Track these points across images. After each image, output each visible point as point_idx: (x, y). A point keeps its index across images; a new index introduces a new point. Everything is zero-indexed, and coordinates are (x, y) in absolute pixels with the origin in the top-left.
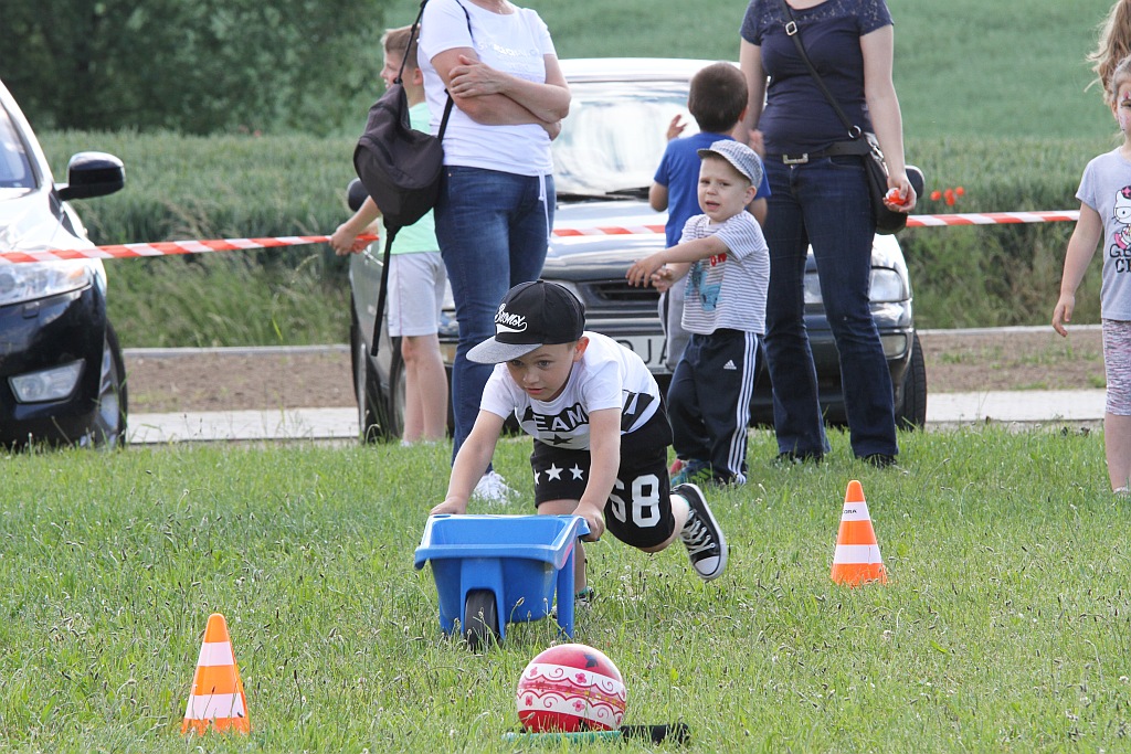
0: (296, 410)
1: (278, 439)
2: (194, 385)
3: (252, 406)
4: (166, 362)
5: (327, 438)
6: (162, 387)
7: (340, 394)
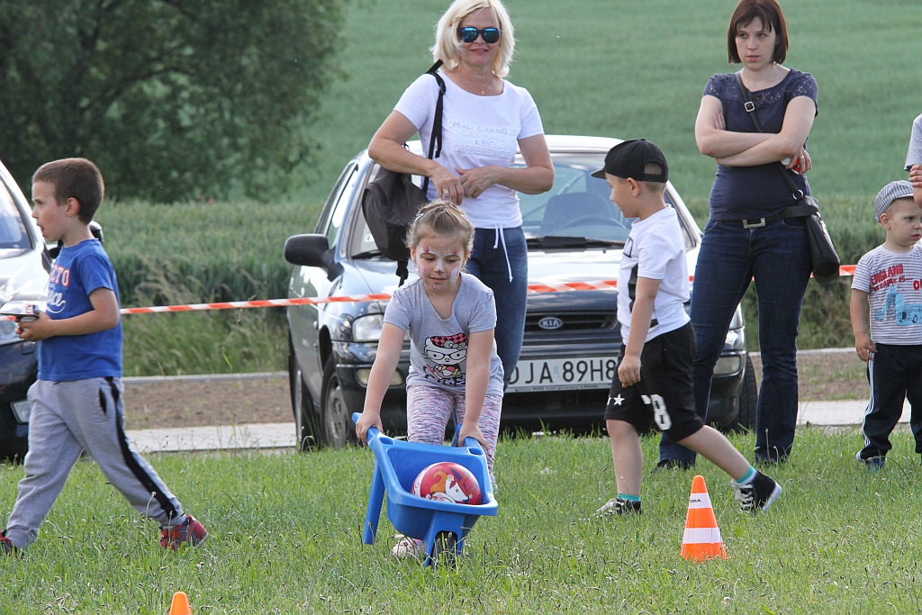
0: (245, 426)
1: (230, 449)
2: (163, 406)
3: (210, 423)
4: (140, 388)
5: (270, 448)
6: (136, 409)
7: (281, 412)
